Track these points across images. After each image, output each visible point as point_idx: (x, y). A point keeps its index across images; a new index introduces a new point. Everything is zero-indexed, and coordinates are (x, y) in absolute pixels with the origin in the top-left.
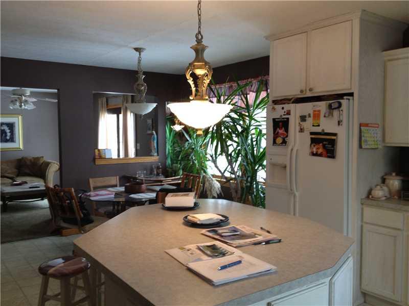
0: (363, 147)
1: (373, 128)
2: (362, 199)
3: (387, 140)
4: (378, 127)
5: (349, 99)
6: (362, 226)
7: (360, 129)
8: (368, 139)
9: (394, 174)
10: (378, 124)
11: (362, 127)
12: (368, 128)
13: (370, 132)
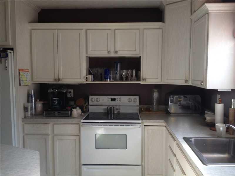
0: (21, 85)
1: (26, 72)
2: (22, 119)
3: (34, 80)
4: (29, 71)
5: (11, 52)
6: (24, 137)
7: (19, 72)
8: (24, 79)
9: (38, 100)
10: (28, 69)
11: (20, 72)
12: (23, 72)
13: (24, 74)
